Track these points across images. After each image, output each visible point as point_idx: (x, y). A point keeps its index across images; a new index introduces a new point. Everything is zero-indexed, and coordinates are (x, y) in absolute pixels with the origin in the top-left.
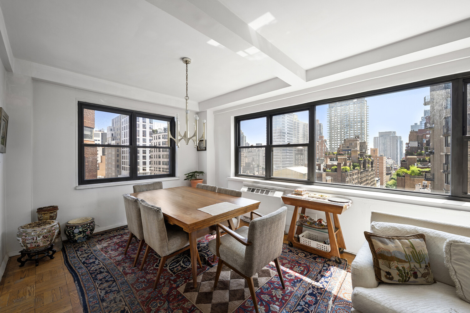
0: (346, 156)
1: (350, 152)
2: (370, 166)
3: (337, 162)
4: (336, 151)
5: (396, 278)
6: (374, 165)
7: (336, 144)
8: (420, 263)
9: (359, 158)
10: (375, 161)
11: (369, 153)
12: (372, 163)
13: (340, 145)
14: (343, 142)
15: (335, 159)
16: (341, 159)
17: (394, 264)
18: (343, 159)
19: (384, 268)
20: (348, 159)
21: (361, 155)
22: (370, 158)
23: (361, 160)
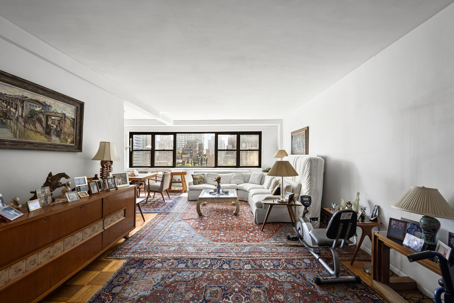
0: (188, 155)
1: (191, 151)
2: (205, 163)
3: (182, 160)
4: (181, 151)
5: (197, 183)
6: (208, 162)
7: (181, 145)
8: (202, 179)
9: (198, 157)
10: (209, 159)
11: (205, 152)
12: (207, 160)
13: (184, 146)
14: (186, 143)
15: (180, 158)
16: (185, 157)
17: (197, 180)
18: (187, 157)
19: (195, 181)
20: (190, 157)
21: (199, 154)
22: (205, 156)
23: (200, 159)
